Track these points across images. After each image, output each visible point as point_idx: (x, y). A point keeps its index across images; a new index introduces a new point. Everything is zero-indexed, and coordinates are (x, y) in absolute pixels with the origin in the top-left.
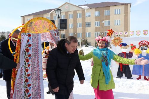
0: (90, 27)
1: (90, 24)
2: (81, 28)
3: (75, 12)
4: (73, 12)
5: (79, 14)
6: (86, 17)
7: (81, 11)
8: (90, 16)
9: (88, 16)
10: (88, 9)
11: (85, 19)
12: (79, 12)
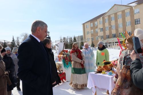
0: (140, 23)
1: (139, 21)
2: (130, 26)
3: (123, 12)
4: (121, 12)
5: (128, 12)
6: (135, 14)
7: (129, 9)
8: (139, 12)
9: (137, 13)
10: (136, 6)
11: (134, 17)
12: (128, 11)
